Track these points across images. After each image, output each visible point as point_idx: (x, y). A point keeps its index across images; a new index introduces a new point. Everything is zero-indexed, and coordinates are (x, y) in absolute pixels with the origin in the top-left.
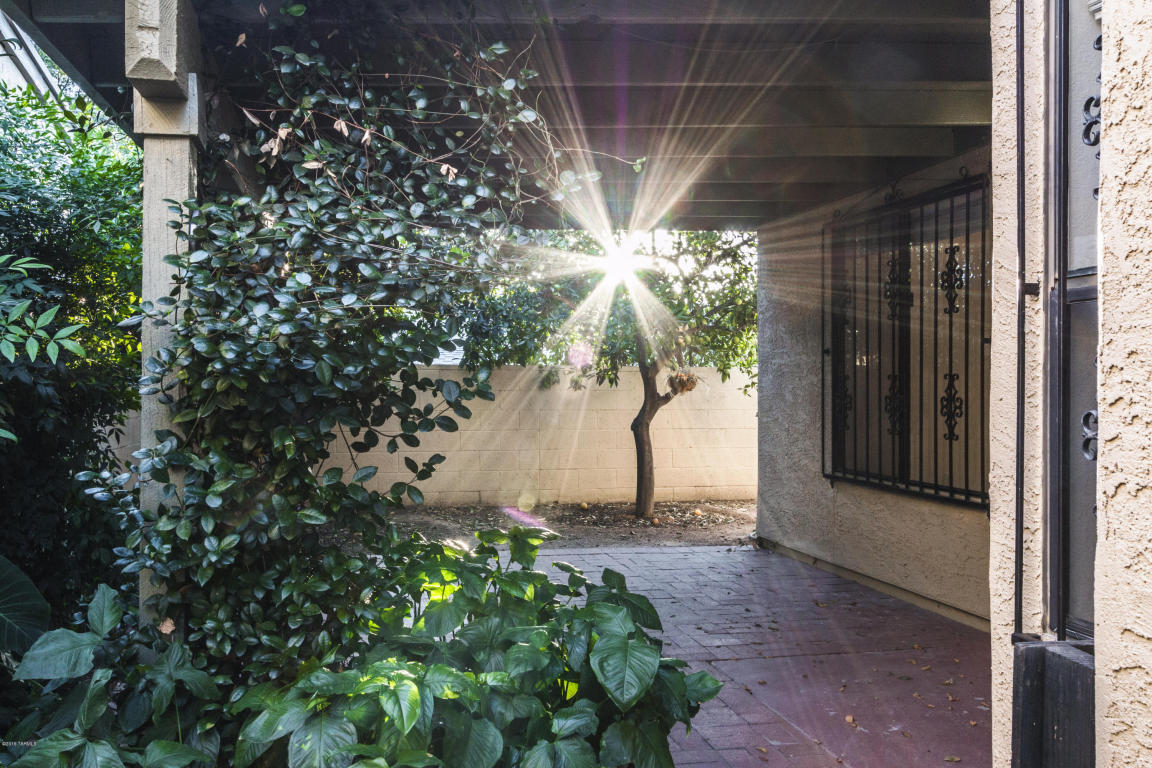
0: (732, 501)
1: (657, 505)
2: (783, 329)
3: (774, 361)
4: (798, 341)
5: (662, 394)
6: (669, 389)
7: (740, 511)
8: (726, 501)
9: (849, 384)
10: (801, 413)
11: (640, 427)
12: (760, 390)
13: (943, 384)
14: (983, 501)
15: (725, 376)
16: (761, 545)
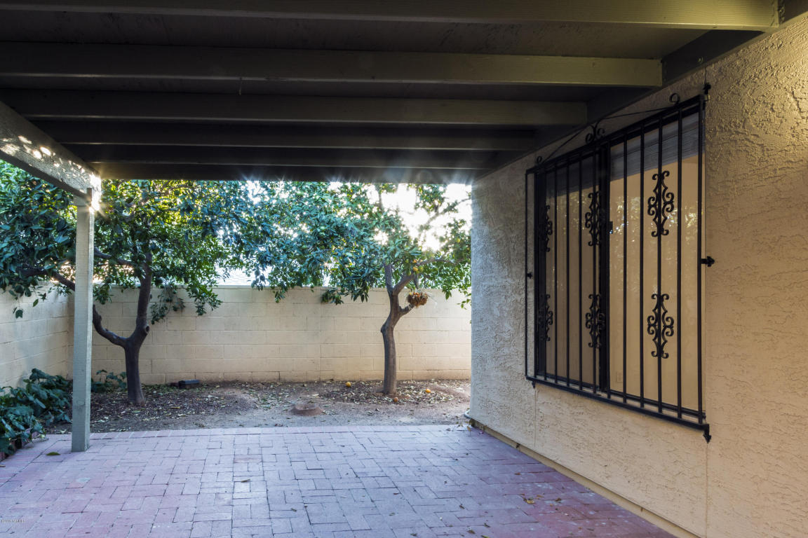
0: (453, 380)
1: (399, 384)
2: (492, 258)
3: (484, 284)
4: (504, 267)
5: (403, 307)
6: (407, 304)
7: (460, 390)
8: (449, 380)
9: (551, 302)
10: (506, 325)
11: (387, 331)
12: (473, 305)
13: (650, 304)
14: (700, 421)
15: (448, 295)
16: (473, 425)
